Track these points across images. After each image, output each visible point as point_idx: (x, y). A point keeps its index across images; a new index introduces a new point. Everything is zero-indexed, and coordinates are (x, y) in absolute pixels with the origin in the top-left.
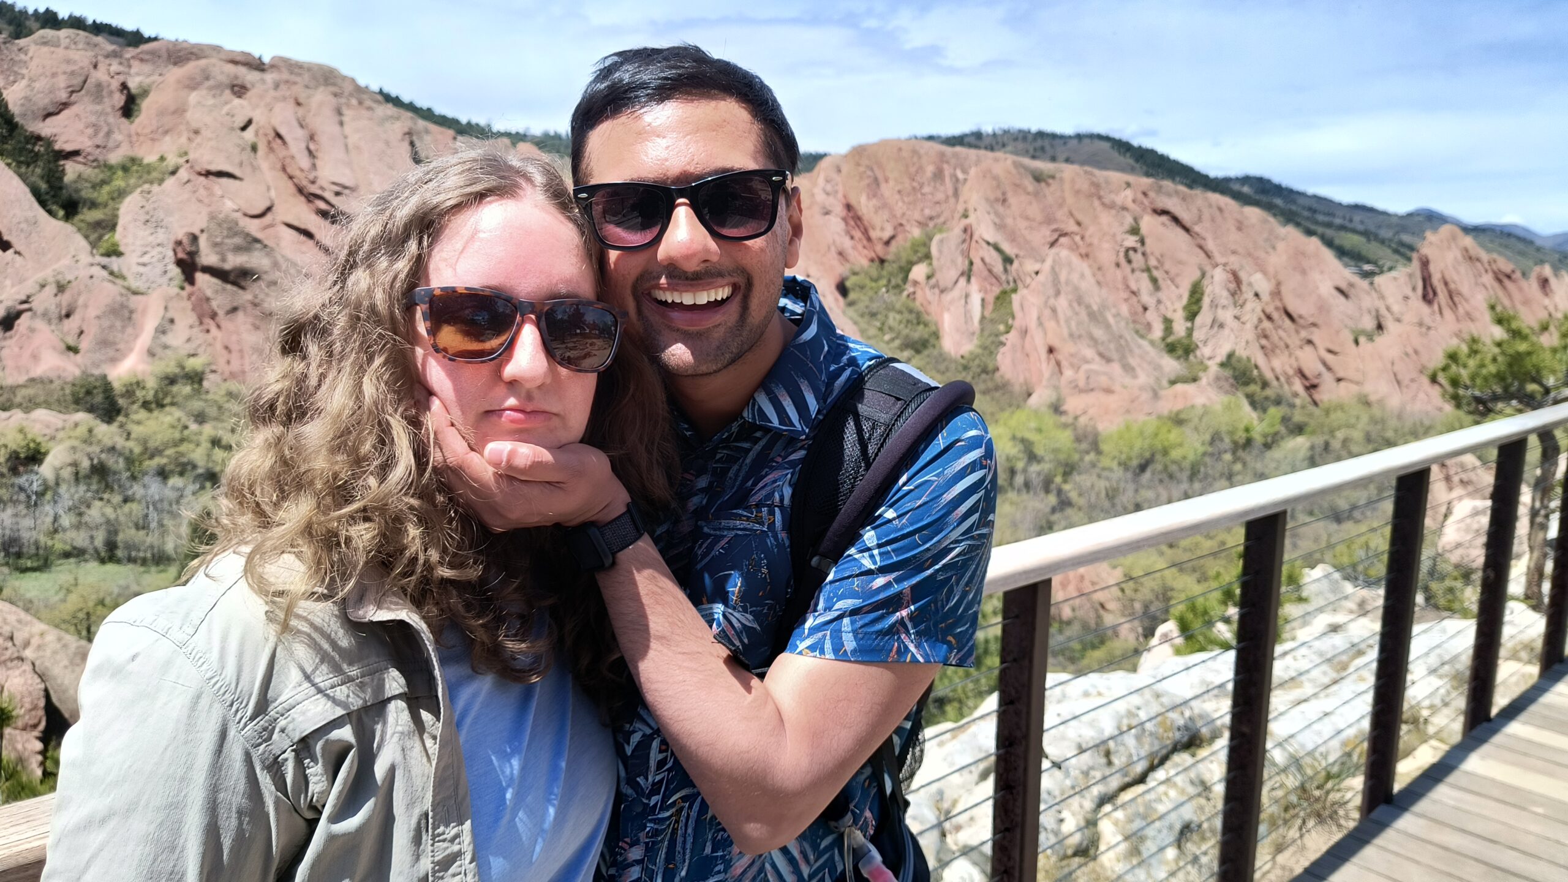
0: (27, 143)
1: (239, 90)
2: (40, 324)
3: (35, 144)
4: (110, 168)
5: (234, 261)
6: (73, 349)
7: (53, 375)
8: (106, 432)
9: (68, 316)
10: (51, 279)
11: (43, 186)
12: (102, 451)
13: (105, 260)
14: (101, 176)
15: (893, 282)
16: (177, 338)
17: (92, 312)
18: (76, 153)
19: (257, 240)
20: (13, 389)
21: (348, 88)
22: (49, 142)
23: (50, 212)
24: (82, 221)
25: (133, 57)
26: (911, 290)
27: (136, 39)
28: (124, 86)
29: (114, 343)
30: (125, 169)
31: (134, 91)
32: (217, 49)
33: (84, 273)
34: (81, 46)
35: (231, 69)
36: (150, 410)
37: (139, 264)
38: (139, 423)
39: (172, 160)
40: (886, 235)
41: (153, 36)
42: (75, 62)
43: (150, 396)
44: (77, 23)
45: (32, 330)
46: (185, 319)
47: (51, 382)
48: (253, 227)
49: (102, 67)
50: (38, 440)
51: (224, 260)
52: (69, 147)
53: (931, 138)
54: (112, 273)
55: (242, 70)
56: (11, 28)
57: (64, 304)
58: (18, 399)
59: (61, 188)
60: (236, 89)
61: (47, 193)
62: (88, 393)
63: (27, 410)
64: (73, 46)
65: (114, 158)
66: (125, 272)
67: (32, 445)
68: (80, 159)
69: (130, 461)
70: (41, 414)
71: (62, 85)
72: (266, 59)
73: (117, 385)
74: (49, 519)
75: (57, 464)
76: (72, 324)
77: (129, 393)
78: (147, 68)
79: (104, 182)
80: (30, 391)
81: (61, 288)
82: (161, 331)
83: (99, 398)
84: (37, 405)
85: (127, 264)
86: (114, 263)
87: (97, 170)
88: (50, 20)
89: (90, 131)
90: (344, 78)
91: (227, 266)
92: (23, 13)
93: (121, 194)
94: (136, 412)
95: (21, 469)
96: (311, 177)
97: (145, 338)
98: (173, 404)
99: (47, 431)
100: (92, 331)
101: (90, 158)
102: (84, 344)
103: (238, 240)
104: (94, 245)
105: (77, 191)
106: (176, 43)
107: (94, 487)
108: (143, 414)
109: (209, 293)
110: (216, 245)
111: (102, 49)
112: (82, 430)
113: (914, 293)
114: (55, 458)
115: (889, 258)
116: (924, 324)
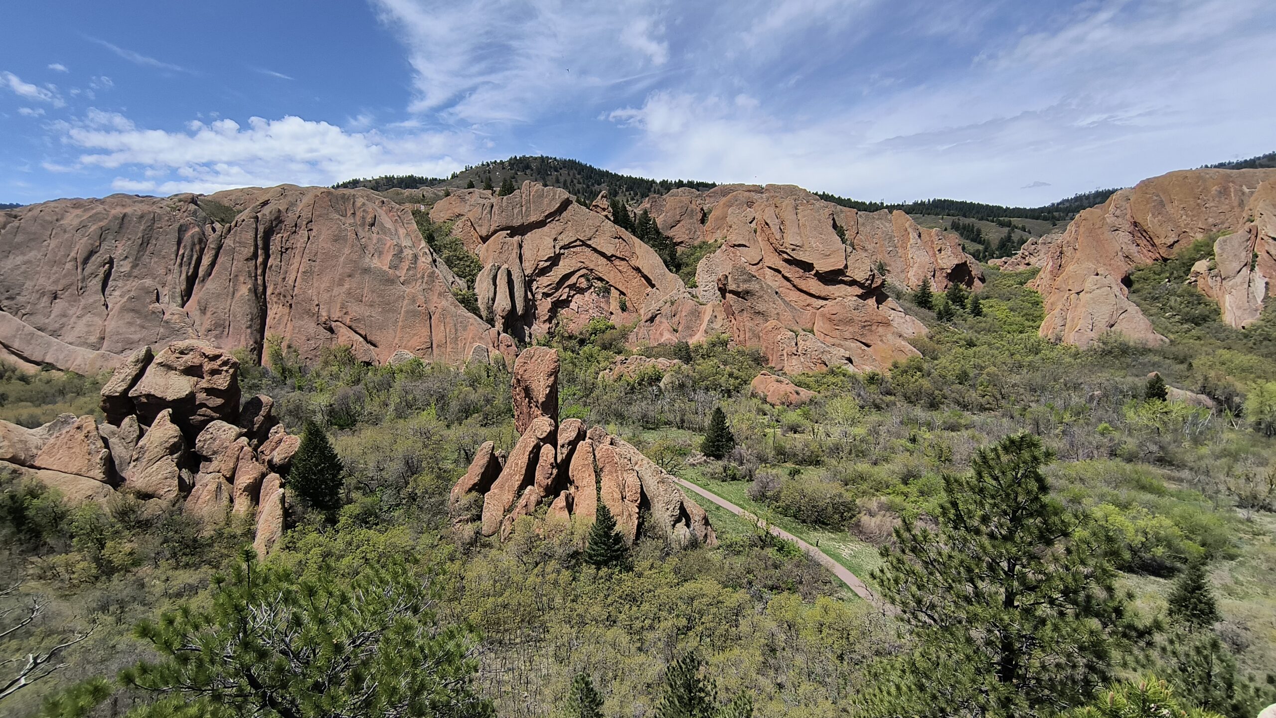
0: (664, 240)
1: (750, 204)
2: (664, 320)
3: (666, 240)
4: (695, 247)
5: (743, 287)
6: (676, 331)
7: (667, 342)
8: (686, 368)
9: (674, 315)
10: (669, 299)
11: (668, 258)
12: (684, 377)
13: (690, 290)
14: (691, 252)
15: (1175, 274)
16: (717, 325)
17: (684, 314)
18: (682, 242)
19: (754, 276)
20: (652, 348)
21: (802, 195)
22: (672, 239)
23: (670, 270)
24: (682, 273)
25: (706, 195)
26: (1193, 279)
27: (707, 187)
28: (702, 209)
29: (692, 327)
30: (701, 247)
31: (706, 211)
32: (741, 185)
33: (681, 296)
34: (686, 194)
35: (747, 194)
36: (704, 359)
37: (704, 291)
38: (699, 365)
39: (720, 241)
40: (1171, 241)
42: (684, 201)
43: (705, 352)
45: (661, 322)
46: (721, 316)
47: (667, 345)
48: (753, 270)
49: (694, 202)
50: (660, 370)
51: (739, 286)
52: (679, 240)
54: (693, 296)
55: (753, 193)
57: (673, 310)
58: (654, 353)
59: (675, 259)
61: (669, 261)
62: (680, 350)
63: (657, 358)
64: (683, 195)
65: (696, 243)
66: (698, 294)
67: (657, 373)
68: (683, 245)
69: (694, 382)
70: (661, 359)
71: (678, 212)
72: (764, 187)
73: (691, 347)
74: (660, 407)
75: (668, 382)
76: (676, 319)
77: (696, 351)
78: (712, 199)
79: (692, 254)
80: (659, 349)
81: (672, 303)
82: (711, 322)
83: (684, 353)
84: (660, 356)
85: (699, 291)
86: (694, 291)
87: (689, 249)
88: (680, 185)
89: (687, 232)
90: (800, 190)
91: (740, 290)
92: (670, 183)
93: (699, 259)
94: (698, 359)
95: (653, 383)
96: (781, 243)
97: (704, 326)
98: (714, 356)
99: (663, 367)
100: (683, 322)
101: (687, 244)
102: (680, 328)
103: (745, 277)
104: (686, 283)
105: (681, 259)
106: (724, 186)
107: (679, 393)
108: (701, 361)
109: (731, 303)
110: (735, 279)
111: (694, 194)
112: (677, 367)
113: (1196, 281)
114: (666, 380)
115: (1172, 257)
116: (1205, 303)
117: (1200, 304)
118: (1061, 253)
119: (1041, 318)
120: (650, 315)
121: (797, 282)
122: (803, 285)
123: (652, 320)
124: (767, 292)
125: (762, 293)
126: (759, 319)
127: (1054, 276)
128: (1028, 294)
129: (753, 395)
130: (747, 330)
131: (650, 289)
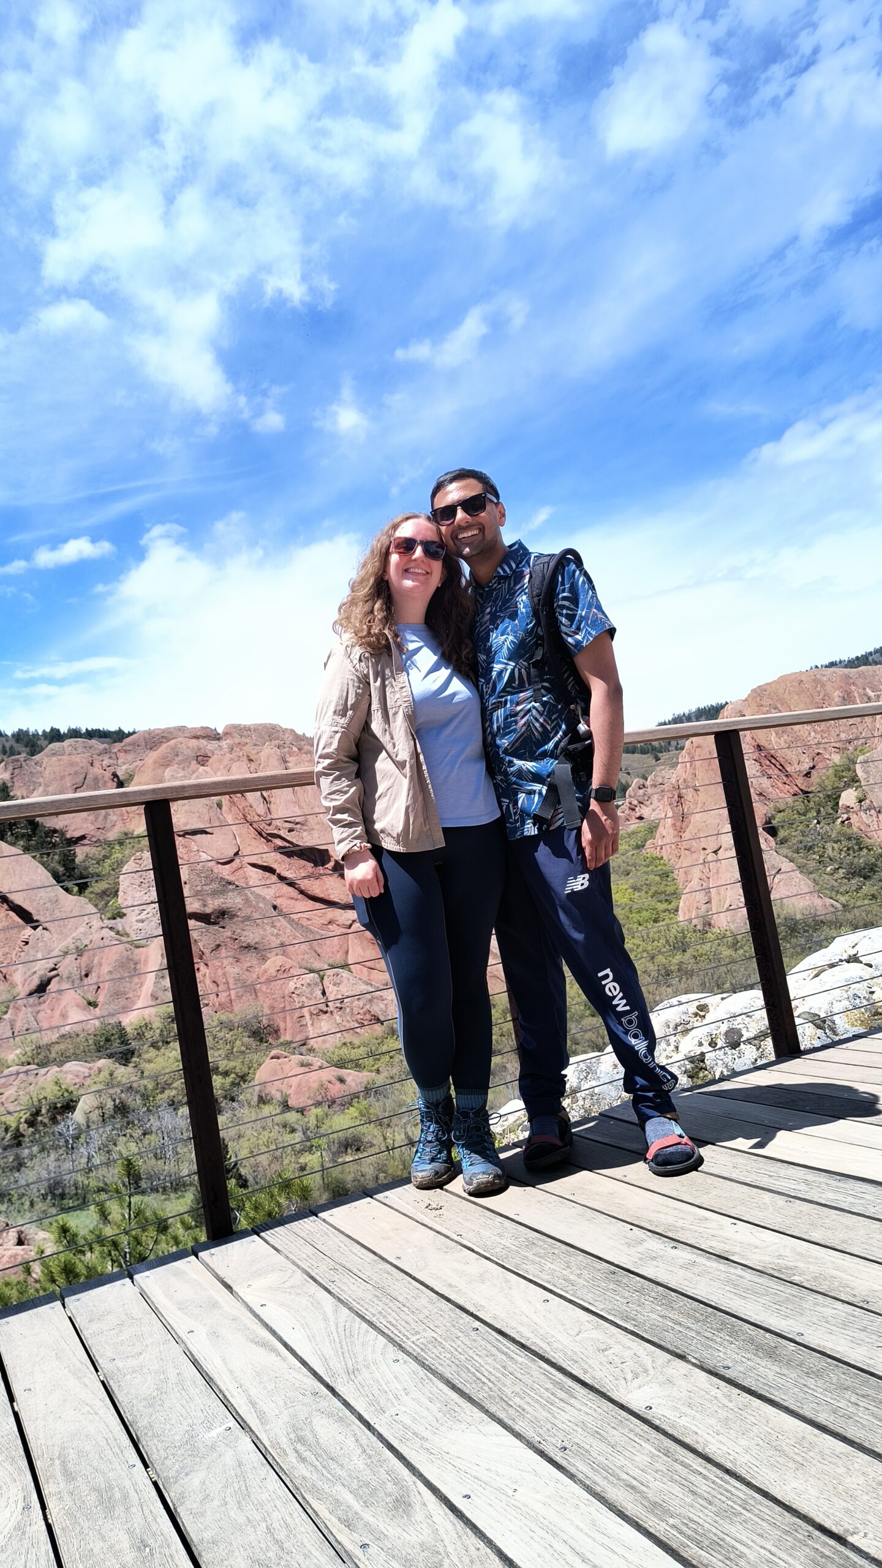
0: (47, 837)
1: (203, 759)
2: (66, 987)
3: (52, 837)
4: (110, 844)
5: (213, 905)
6: (92, 1004)
7: (77, 1028)
8: (124, 1073)
9: (87, 975)
10: (72, 946)
11: (61, 869)
12: (122, 1091)
13: (111, 923)
14: (103, 853)
15: (823, 812)
17: (105, 969)
18: (83, 837)
19: (230, 883)
20: (49, 1047)
21: (289, 738)
22: (62, 833)
23: (67, 890)
24: (92, 892)
25: (119, 751)
26: (845, 816)
27: (119, 736)
28: (115, 775)
29: (125, 993)
30: (121, 843)
31: (122, 778)
32: (181, 729)
33: (96, 936)
34: (80, 750)
35: (194, 743)
36: (158, 1049)
37: (137, 921)
38: (150, 1061)
40: (806, 767)
41: (131, 731)
42: (77, 763)
43: (157, 1037)
44: (75, 733)
45: (60, 993)
47: (78, 1035)
48: (225, 871)
49: (97, 764)
50: (71, 1089)
51: (205, 906)
52: (77, 834)
53: (832, 664)
54: (118, 933)
55: (203, 742)
56: (28, 749)
57: (83, 965)
58: (53, 1055)
59: (74, 869)
60: (200, 758)
61: (64, 875)
62: (107, 1040)
63: (61, 1064)
64: (75, 752)
65: (112, 835)
66: (128, 930)
67: (66, 1094)
68: (86, 842)
69: (145, 1097)
70: (72, 1066)
71: (69, 785)
72: (220, 731)
73: (128, 1030)
74: (84, 1160)
75: (87, 1108)
76: (91, 982)
77: (140, 1036)
78: (130, 757)
79: (106, 857)
80: (62, 1047)
81: (80, 952)
82: (160, 976)
83: (116, 1046)
84: (68, 1059)
85: (129, 922)
86: (119, 923)
87: (99, 849)
88: (55, 736)
90: (285, 731)
91: (208, 910)
92: (36, 735)
93: (120, 864)
94: (147, 1052)
95: (59, 1117)
96: (267, 820)
97: (149, 984)
99: (77, 1080)
100: (107, 986)
101: (94, 839)
102: (101, 999)
103: (214, 886)
104: (102, 911)
105: (86, 868)
106: (149, 732)
107: (118, 1126)
108: (153, 1053)
110: (197, 893)
111: (95, 749)
112: (105, 1074)
113: (848, 819)
114: (85, 1104)
115: (812, 789)
116: (867, 848)
117: (861, 849)
118: (680, 797)
119: (676, 895)
120: (35, 982)
121: (304, 884)
122: (315, 887)
123: (42, 988)
124: (257, 908)
125: (248, 911)
126: (250, 959)
127: (680, 831)
128: (651, 863)
129: (263, 1100)
130: (231, 981)
131: (28, 931)
